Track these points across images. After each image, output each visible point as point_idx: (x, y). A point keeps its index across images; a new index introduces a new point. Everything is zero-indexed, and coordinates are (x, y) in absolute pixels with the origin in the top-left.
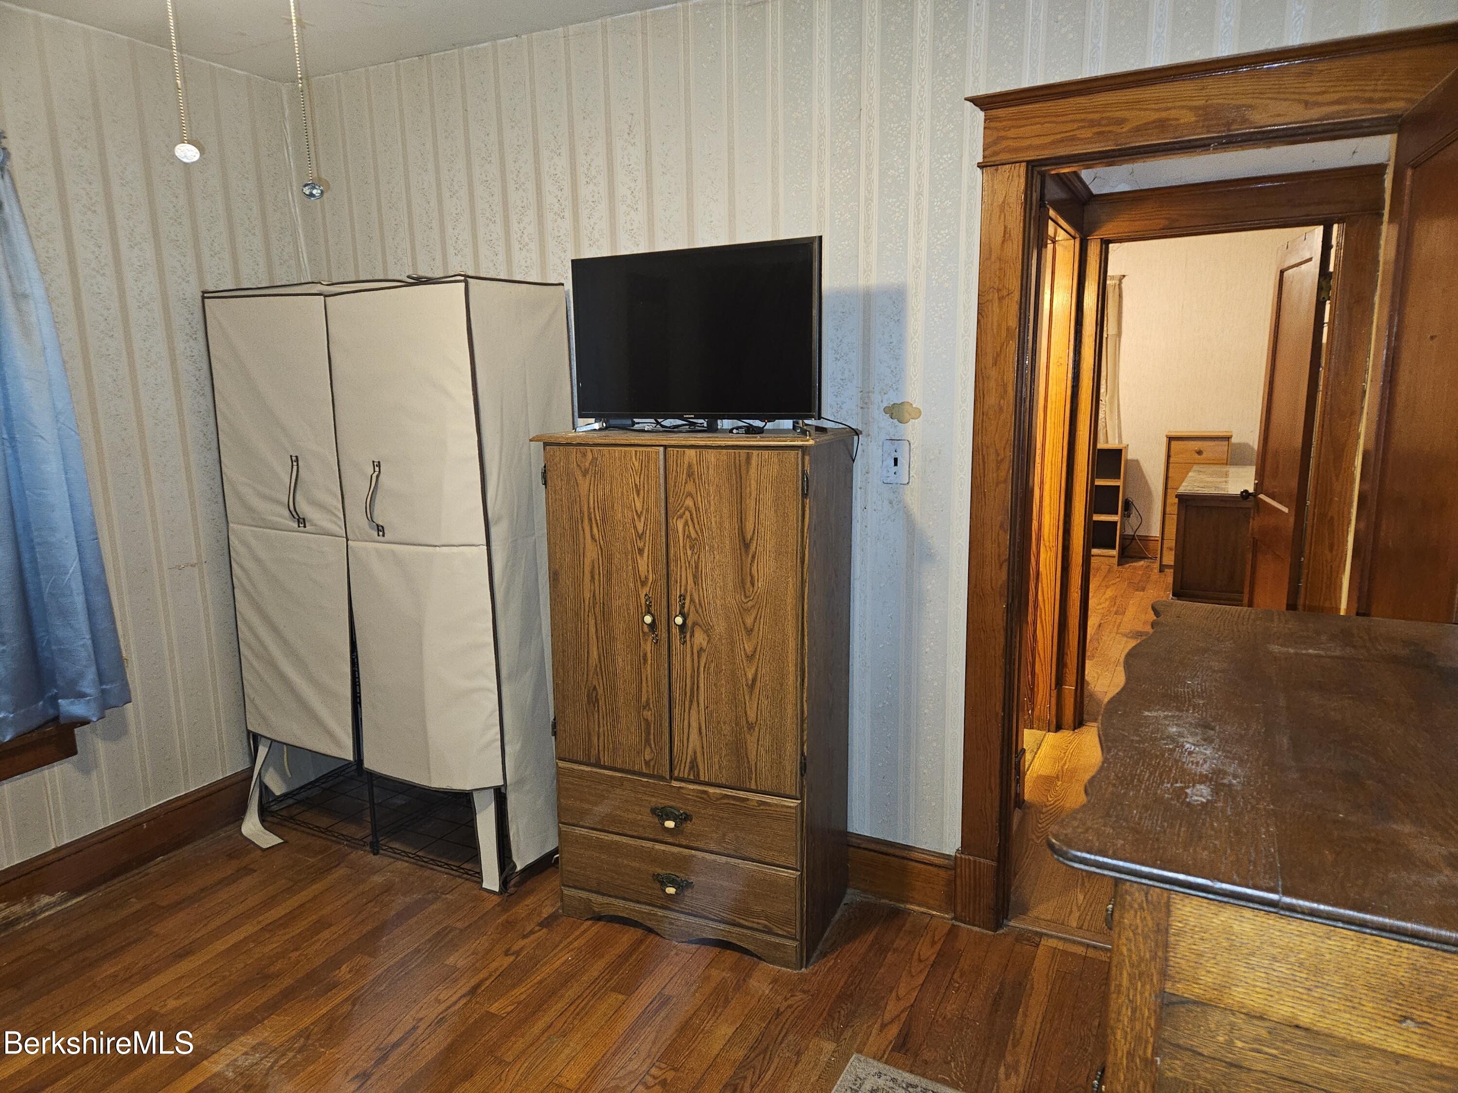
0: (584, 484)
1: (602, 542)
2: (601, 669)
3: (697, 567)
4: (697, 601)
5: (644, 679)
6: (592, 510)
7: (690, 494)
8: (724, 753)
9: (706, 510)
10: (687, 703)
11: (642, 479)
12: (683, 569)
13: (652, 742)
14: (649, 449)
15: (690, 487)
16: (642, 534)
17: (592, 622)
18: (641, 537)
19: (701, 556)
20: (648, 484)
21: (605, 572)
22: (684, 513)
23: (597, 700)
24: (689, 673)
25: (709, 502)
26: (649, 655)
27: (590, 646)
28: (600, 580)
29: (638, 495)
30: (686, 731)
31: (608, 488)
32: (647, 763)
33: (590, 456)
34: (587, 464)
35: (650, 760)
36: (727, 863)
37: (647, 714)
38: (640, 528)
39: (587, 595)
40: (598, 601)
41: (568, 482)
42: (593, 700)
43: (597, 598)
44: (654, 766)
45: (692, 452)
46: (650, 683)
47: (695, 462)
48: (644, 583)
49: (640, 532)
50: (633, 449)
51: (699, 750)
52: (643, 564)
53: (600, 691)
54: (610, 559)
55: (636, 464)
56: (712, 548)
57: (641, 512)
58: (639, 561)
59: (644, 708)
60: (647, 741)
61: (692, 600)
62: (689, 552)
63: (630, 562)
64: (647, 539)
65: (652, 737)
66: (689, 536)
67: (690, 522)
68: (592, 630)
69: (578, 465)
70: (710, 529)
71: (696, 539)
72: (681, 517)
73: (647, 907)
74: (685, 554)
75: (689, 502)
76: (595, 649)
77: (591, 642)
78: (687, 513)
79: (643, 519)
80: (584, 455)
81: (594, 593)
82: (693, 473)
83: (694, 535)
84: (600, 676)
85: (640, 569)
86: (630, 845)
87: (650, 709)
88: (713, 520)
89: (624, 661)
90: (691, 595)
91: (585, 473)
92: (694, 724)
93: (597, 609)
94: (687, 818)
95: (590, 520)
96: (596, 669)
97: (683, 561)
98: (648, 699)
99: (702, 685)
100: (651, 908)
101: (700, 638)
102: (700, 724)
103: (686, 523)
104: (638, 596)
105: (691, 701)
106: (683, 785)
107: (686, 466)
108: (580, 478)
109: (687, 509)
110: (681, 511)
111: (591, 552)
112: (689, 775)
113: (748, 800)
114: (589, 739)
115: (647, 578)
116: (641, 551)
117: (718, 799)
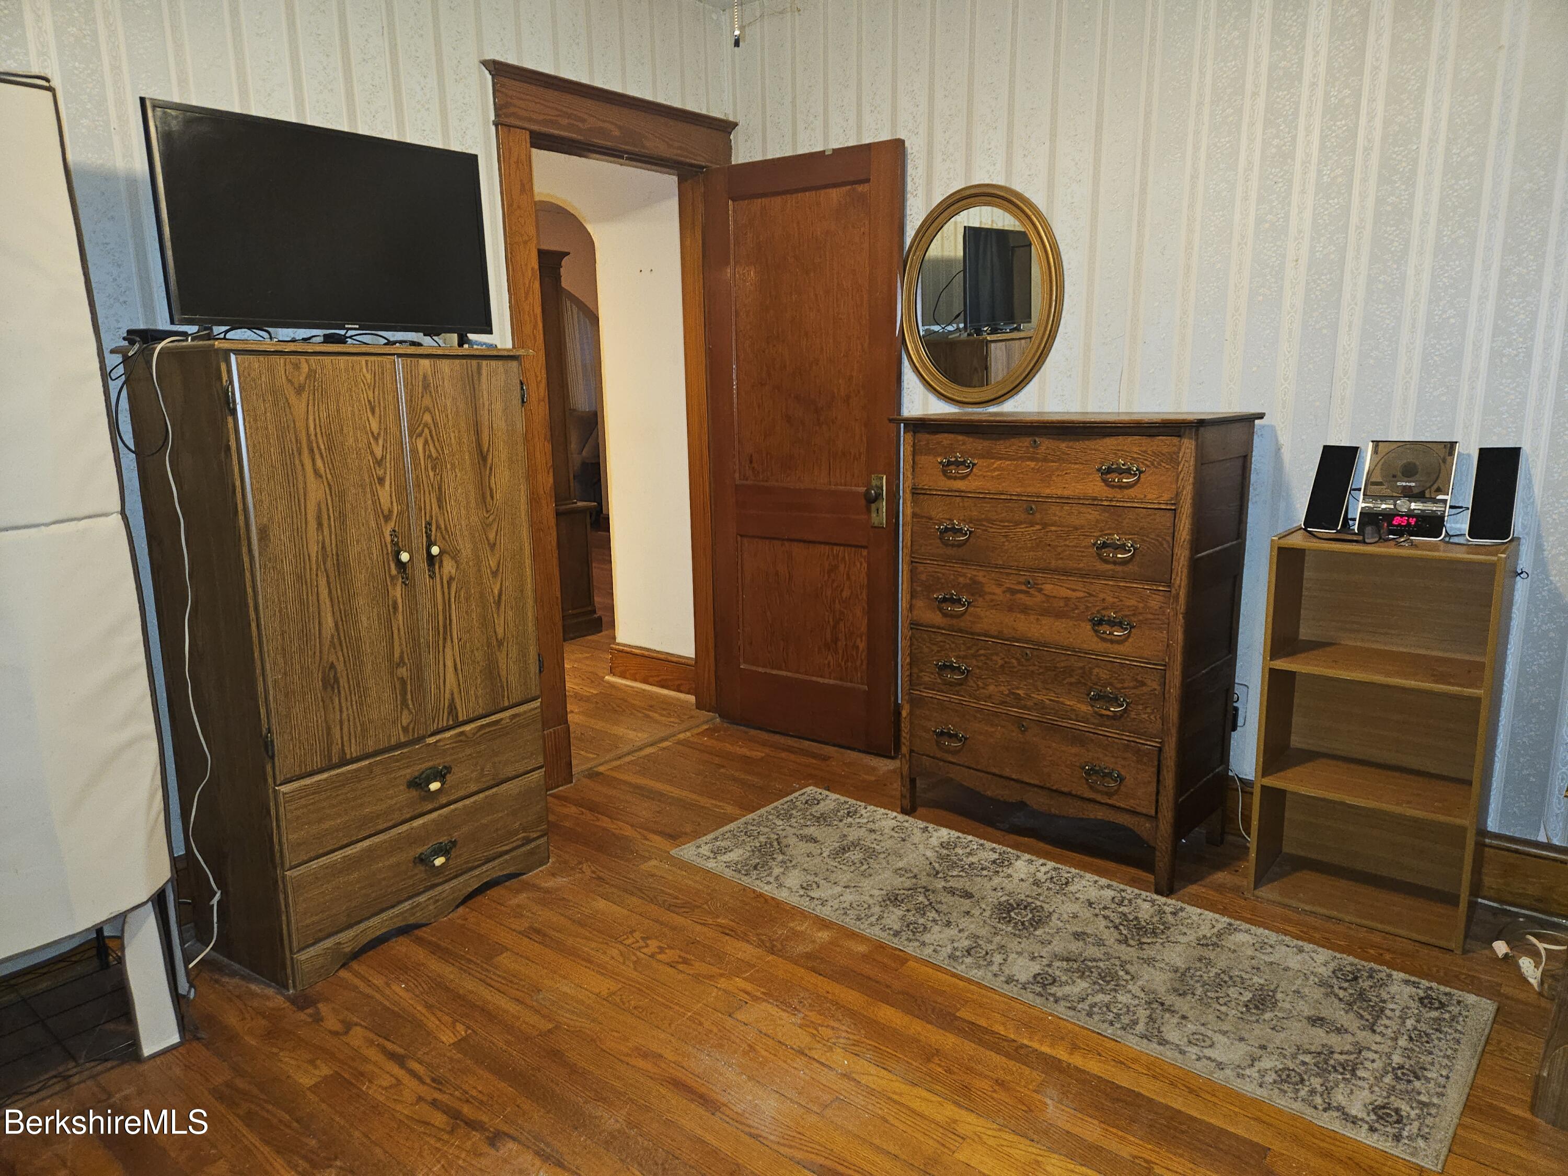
0: (299, 405)
1: (329, 477)
2: (339, 638)
3: (440, 488)
4: (443, 526)
5: (396, 632)
6: (313, 437)
7: (427, 409)
8: (479, 681)
9: (445, 425)
10: (441, 642)
11: (376, 393)
12: (427, 493)
13: (410, 702)
14: (380, 358)
15: (427, 401)
16: (382, 460)
17: (323, 582)
18: (379, 463)
19: (445, 474)
20: (384, 399)
21: (337, 514)
22: (423, 431)
23: (336, 680)
24: (440, 608)
25: (447, 416)
26: (400, 601)
27: (323, 614)
28: (330, 526)
29: (373, 412)
30: (442, 675)
31: (333, 407)
32: (405, 730)
33: (305, 368)
34: (302, 379)
35: (408, 725)
36: (486, 797)
37: (403, 672)
38: (379, 452)
39: (314, 549)
40: (329, 553)
41: (275, 403)
42: (330, 682)
43: (329, 549)
44: (414, 729)
45: (425, 362)
46: (402, 633)
47: (429, 373)
48: (387, 518)
49: (379, 457)
50: (363, 359)
51: (456, 691)
52: (385, 494)
53: (340, 667)
54: (342, 495)
55: (368, 376)
56: (453, 465)
57: (379, 434)
58: (380, 493)
59: (398, 665)
60: (404, 703)
61: (438, 527)
62: (431, 474)
63: (369, 496)
64: (388, 465)
65: (409, 696)
66: (430, 456)
67: (430, 442)
68: (324, 593)
69: (289, 381)
70: (450, 445)
71: (437, 458)
72: (420, 435)
73: (406, 904)
74: (428, 476)
75: (427, 418)
76: (329, 615)
77: (323, 607)
78: (426, 431)
79: (381, 442)
80: (297, 367)
81: (323, 543)
82: (429, 385)
83: (434, 455)
84: (338, 648)
85: (382, 501)
86: (385, 841)
87: (404, 664)
88: (452, 435)
89: (369, 618)
90: (437, 521)
91: (299, 390)
92: (449, 663)
93: (329, 563)
94: (448, 769)
95: (311, 451)
96: (332, 642)
97: (426, 486)
98: (402, 653)
99: (454, 617)
100: (410, 902)
101: (449, 567)
102: (455, 660)
103: (426, 442)
104: (381, 534)
105: (445, 639)
106: (438, 737)
107: (421, 377)
108: (293, 399)
109: (426, 425)
110: (420, 428)
111: (316, 492)
112: (448, 720)
113: (502, 719)
114: (329, 734)
115: (391, 511)
116: (381, 480)
117: (474, 734)
